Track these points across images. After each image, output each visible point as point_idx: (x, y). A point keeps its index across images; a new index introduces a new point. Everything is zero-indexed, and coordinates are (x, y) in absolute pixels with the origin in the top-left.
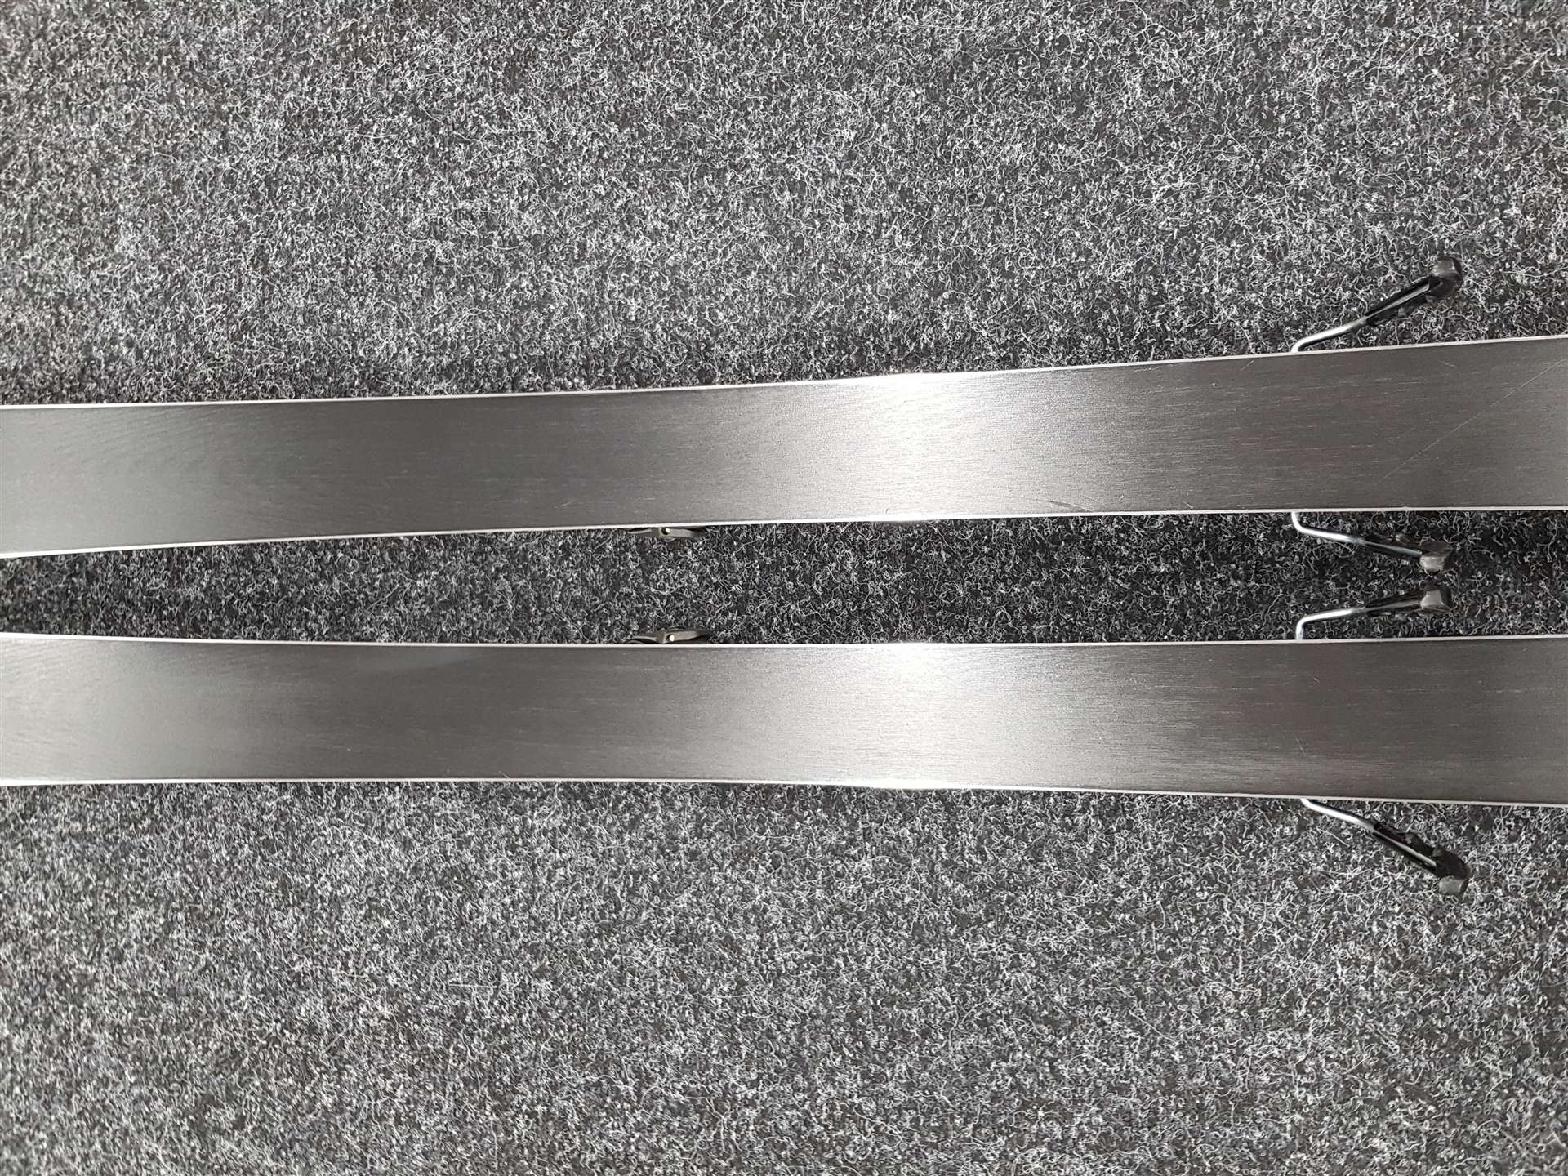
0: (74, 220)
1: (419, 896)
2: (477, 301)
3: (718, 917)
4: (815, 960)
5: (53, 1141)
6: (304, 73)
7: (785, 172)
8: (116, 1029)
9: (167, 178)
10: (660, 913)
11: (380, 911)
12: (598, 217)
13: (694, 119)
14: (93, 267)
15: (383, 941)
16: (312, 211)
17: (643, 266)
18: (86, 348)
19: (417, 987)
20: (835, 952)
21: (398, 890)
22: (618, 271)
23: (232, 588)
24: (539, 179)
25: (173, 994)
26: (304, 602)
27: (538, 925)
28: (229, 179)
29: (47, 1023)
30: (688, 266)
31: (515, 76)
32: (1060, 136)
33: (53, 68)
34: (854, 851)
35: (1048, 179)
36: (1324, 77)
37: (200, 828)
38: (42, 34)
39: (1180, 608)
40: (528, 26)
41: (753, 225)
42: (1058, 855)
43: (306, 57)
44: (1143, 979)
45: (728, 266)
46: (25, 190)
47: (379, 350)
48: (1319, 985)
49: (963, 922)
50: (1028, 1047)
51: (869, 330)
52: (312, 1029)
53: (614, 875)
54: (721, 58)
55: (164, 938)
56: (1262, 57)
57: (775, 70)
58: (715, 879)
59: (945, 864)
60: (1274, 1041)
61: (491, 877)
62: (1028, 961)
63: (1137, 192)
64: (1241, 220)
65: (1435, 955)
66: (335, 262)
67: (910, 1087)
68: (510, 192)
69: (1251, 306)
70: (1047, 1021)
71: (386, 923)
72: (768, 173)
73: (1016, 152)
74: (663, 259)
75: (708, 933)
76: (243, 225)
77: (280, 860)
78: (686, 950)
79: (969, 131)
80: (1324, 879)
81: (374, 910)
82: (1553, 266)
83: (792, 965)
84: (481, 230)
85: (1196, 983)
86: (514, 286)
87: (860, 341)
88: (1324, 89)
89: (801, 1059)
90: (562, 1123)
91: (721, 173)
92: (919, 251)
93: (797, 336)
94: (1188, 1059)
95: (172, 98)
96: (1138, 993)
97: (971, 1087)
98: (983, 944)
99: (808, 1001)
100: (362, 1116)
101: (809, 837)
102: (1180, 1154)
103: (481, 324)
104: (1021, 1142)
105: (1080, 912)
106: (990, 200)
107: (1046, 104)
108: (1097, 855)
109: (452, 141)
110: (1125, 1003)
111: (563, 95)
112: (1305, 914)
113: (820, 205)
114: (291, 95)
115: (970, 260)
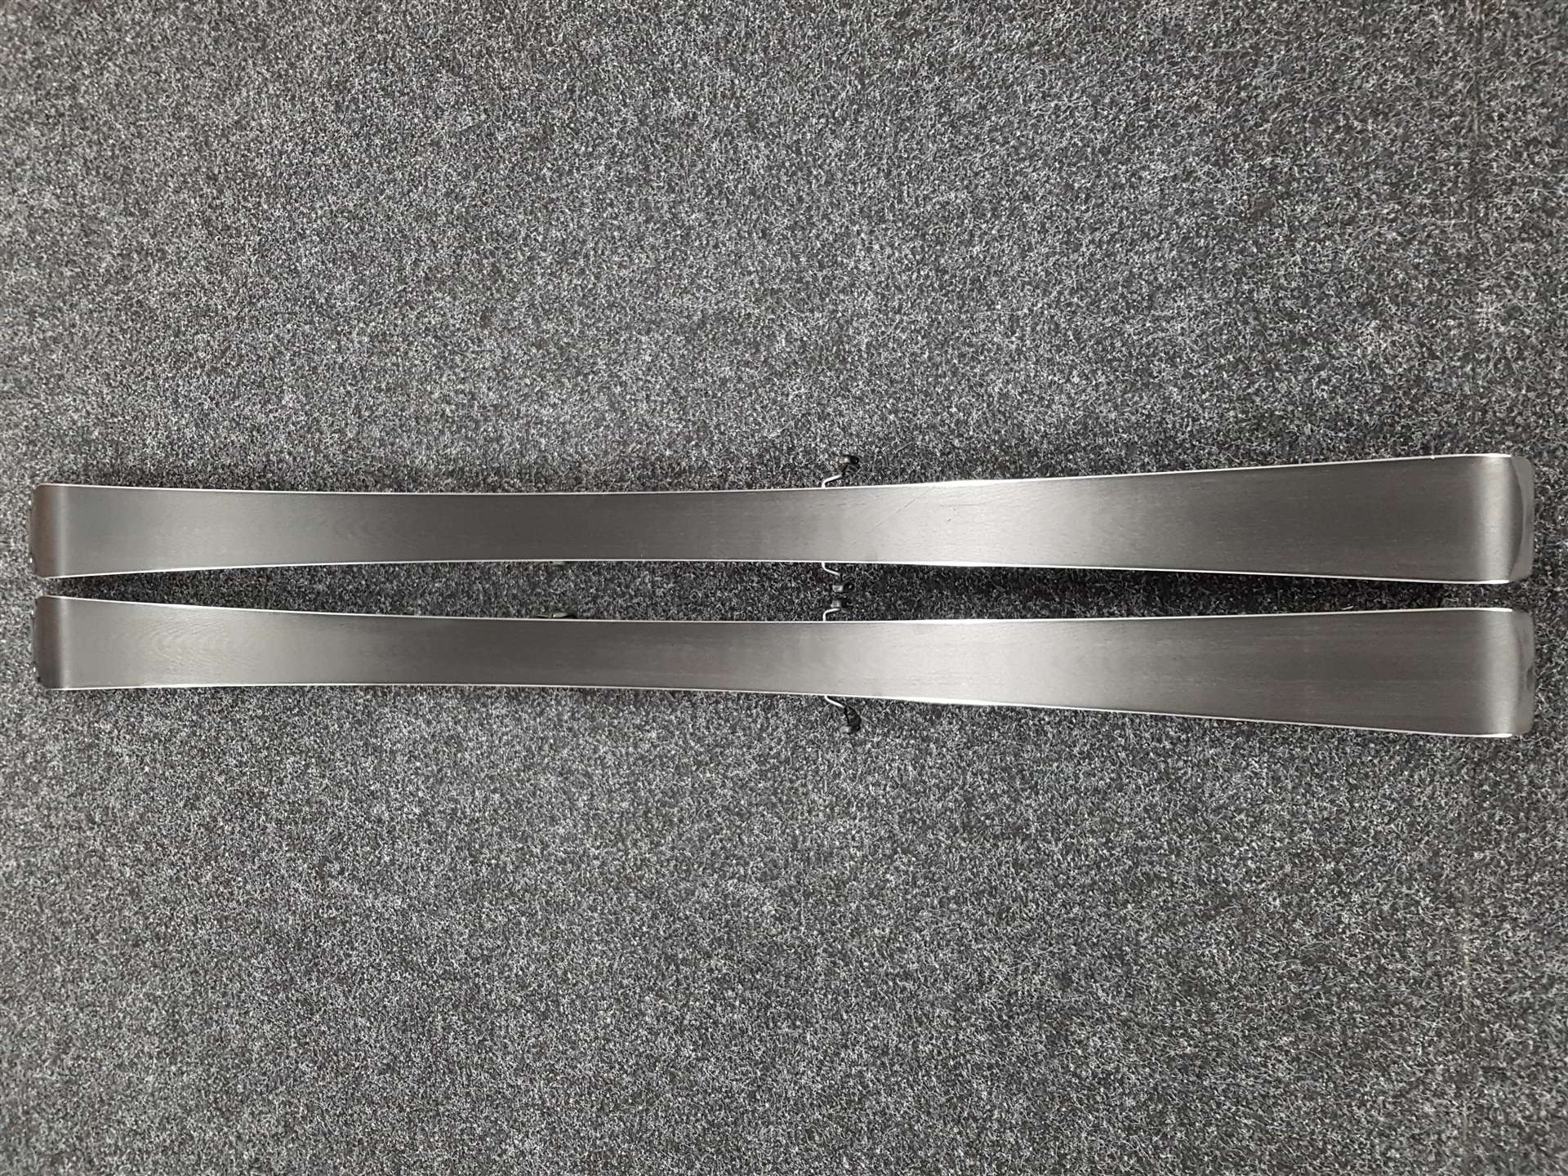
0: (261, 385)
1: (434, 750)
2: (466, 437)
3: (582, 761)
4: (628, 783)
5: (246, 882)
6: (379, 313)
7: (618, 376)
8: (278, 821)
9: (309, 365)
10: (553, 759)
11: (415, 757)
12: (526, 396)
13: (574, 347)
14: (270, 411)
15: (416, 774)
16: (383, 386)
17: (548, 422)
18: (267, 455)
19: (433, 797)
20: (638, 780)
21: (424, 747)
22: (536, 424)
23: (341, 586)
24: (498, 375)
25: (308, 802)
26: (379, 594)
27: (494, 765)
28: (341, 368)
29: (242, 819)
30: (570, 422)
31: (485, 321)
32: (747, 364)
33: (250, 303)
34: (648, 728)
35: (741, 386)
36: (869, 339)
37: (324, 714)
38: (245, 285)
39: (800, 605)
40: (492, 294)
41: (602, 403)
42: (744, 729)
43: (381, 304)
44: (782, 792)
45: (590, 423)
46: (235, 369)
47: (417, 461)
48: (862, 795)
49: (699, 764)
50: (729, 828)
51: (657, 459)
52: (380, 821)
53: (532, 739)
54: (587, 316)
55: (304, 773)
56: (841, 327)
57: (613, 323)
58: (581, 742)
59: (691, 734)
60: (840, 825)
61: (470, 740)
62: (729, 784)
63: (782, 394)
64: (830, 410)
65: (915, 781)
66: (395, 414)
67: (673, 849)
68: (483, 381)
69: (834, 454)
70: (738, 814)
71: (418, 764)
72: (609, 376)
73: (727, 372)
74: (559, 418)
75: (577, 770)
76: (348, 392)
77: (365, 730)
78: (566, 779)
79: (705, 360)
80: (864, 742)
81: (412, 757)
82: (971, 438)
83: (617, 786)
84: (469, 401)
85: (806, 794)
86: (485, 430)
87: (653, 464)
88: (869, 345)
89: (621, 835)
90: (504, 870)
91: (586, 375)
92: (681, 419)
93: (623, 461)
94: (802, 833)
95: (312, 322)
96: (780, 800)
97: (702, 848)
98: (708, 775)
99: (625, 805)
100: (404, 867)
101: (626, 719)
102: (799, 883)
103: (468, 449)
104: (725, 876)
105: (754, 758)
106: (715, 396)
107: (741, 347)
108: (762, 730)
109: (452, 353)
110: (774, 805)
111: (509, 331)
112: (855, 760)
113: (634, 394)
114: (373, 324)
115: (705, 425)
